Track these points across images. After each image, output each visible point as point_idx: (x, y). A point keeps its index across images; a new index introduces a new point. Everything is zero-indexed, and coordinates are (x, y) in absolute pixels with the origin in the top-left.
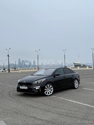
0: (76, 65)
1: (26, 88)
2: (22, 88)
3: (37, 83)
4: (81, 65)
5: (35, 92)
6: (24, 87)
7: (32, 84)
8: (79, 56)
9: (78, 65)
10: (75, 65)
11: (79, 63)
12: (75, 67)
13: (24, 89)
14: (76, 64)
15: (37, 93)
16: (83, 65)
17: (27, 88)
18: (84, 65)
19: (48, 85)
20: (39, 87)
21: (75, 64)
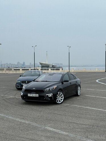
0: (44, 66)
2: (31, 96)
3: (49, 90)
4: (49, 66)
5: (48, 100)
6: (35, 95)
7: (44, 91)
8: (47, 54)
9: (45, 66)
10: (42, 66)
11: (47, 63)
12: (42, 68)
13: (34, 96)
14: (44, 64)
15: (49, 101)
16: (51, 66)
17: (38, 95)
18: (53, 66)
19: (59, 93)
20: (52, 94)
21: (42, 64)
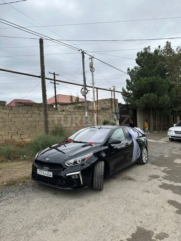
1: (50, 174)
2: (42, 174)
7: (62, 166)
20: (79, 173)
